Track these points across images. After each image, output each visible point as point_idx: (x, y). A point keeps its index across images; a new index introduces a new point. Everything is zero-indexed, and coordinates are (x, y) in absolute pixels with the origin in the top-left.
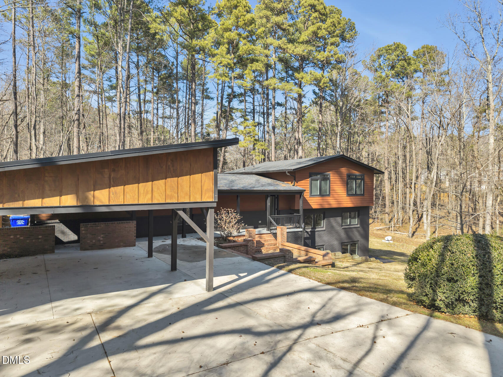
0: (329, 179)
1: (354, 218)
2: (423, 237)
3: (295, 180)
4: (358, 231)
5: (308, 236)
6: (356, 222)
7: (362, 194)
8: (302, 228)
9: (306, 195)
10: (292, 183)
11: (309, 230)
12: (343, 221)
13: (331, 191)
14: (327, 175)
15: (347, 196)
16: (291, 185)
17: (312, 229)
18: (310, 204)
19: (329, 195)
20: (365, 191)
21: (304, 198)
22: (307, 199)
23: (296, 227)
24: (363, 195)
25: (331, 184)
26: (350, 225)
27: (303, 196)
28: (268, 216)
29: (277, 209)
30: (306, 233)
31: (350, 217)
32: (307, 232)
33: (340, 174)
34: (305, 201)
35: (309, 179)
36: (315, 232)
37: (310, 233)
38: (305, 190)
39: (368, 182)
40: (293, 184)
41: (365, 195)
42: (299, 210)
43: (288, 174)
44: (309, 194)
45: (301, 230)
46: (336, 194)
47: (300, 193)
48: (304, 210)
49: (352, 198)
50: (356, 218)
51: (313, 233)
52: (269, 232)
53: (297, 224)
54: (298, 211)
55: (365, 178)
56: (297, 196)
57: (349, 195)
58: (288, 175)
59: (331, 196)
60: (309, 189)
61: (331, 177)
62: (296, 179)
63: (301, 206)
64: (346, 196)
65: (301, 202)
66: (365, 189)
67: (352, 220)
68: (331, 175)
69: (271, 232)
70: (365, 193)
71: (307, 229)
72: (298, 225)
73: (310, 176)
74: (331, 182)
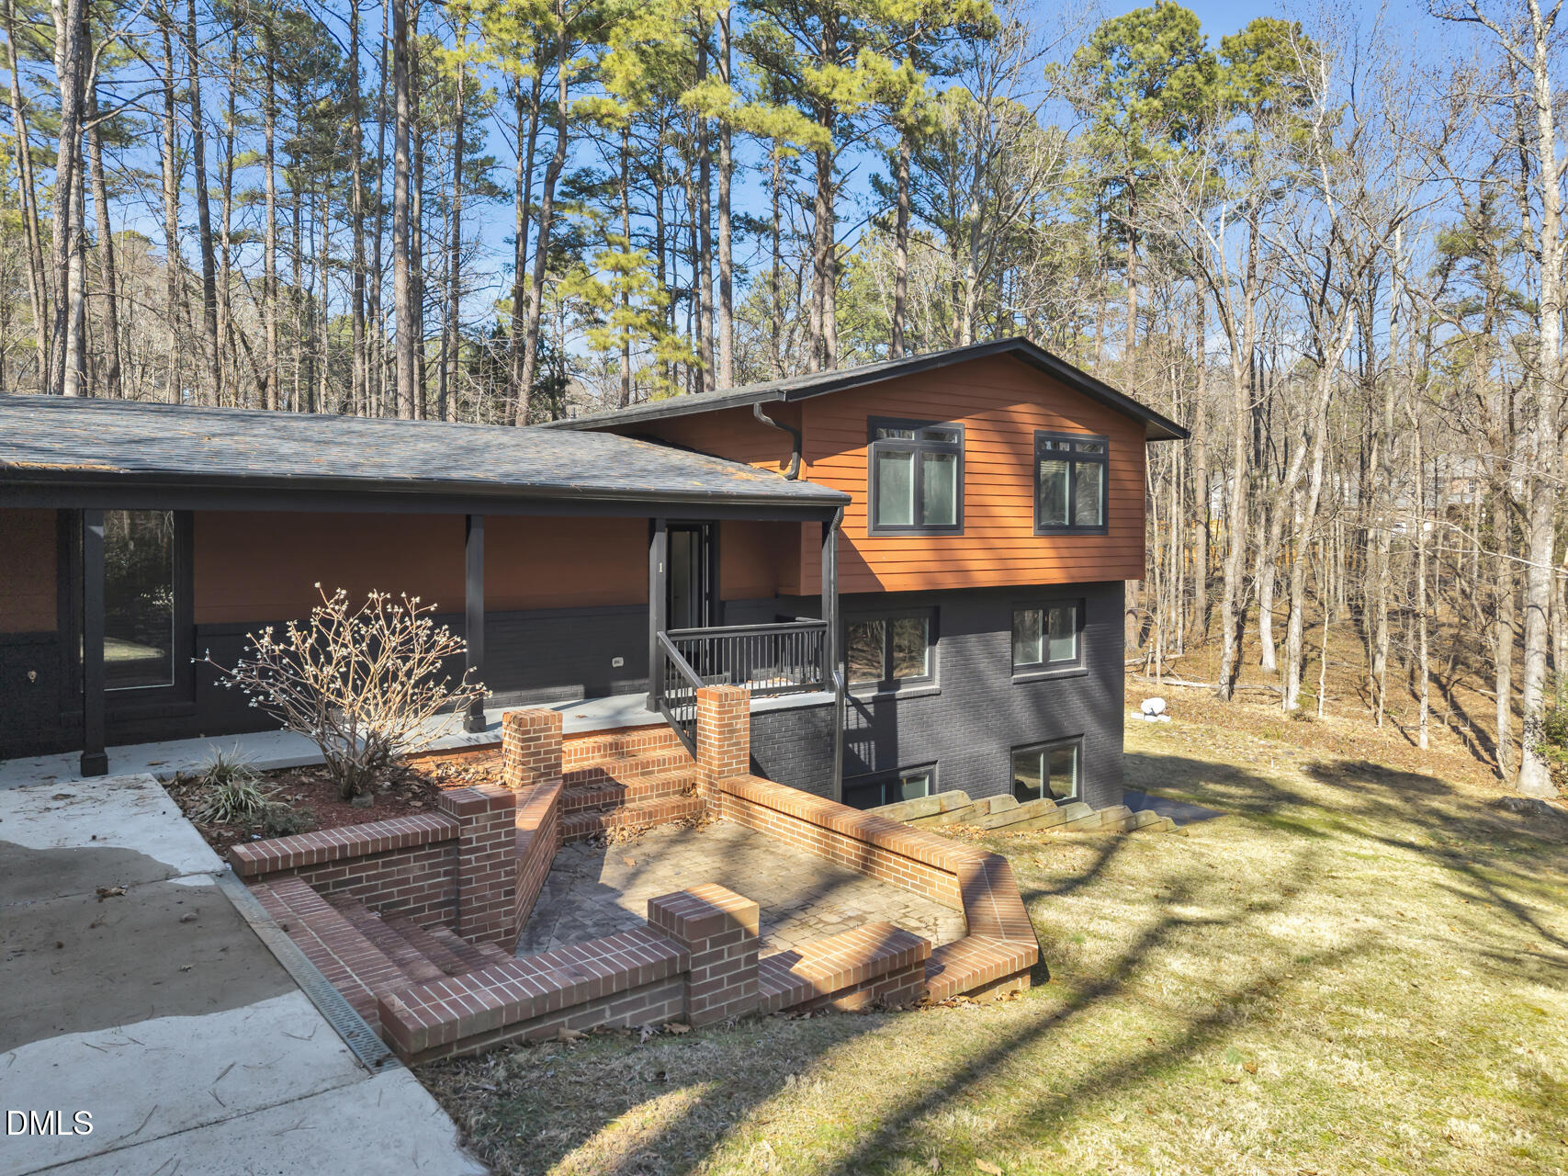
0: (957, 451)
1: (1064, 633)
2: (1265, 698)
3: (799, 449)
4: (1085, 693)
5: (864, 723)
6: (1070, 652)
7: (1097, 528)
8: (832, 688)
9: (854, 523)
10: (783, 467)
11: (866, 695)
12: (1019, 646)
13: (968, 511)
14: (953, 433)
15: (1037, 536)
16: (781, 474)
17: (881, 687)
18: (874, 568)
19: (958, 529)
20: (1111, 514)
21: (843, 540)
22: (858, 545)
23: (805, 687)
24: (1104, 530)
25: (968, 479)
26: (1046, 665)
27: (838, 528)
28: (658, 634)
29: (710, 596)
30: (853, 711)
31: (1045, 631)
32: (856, 703)
33: (1008, 434)
34: (849, 557)
35: (865, 451)
36: (893, 701)
37: (871, 709)
38: (847, 501)
39: (1123, 476)
40: (789, 470)
41: (1112, 532)
42: (820, 597)
43: (764, 418)
44: (865, 521)
45: (828, 697)
46: (986, 522)
47: (826, 512)
48: (845, 600)
49: (1061, 542)
50: (1071, 636)
51: (886, 705)
52: (660, 717)
53: (809, 669)
54: (812, 605)
55: (1112, 455)
56: (811, 528)
57: (1045, 530)
58: (765, 425)
59: (968, 533)
60: (865, 497)
61: (968, 446)
62: (806, 446)
63: (826, 579)
64: (1031, 532)
65: (828, 555)
66: (1111, 504)
67: (1054, 644)
68: (968, 435)
69: (668, 716)
70: (1111, 523)
71: (856, 688)
72: (814, 675)
73: (872, 437)
74: (968, 468)
